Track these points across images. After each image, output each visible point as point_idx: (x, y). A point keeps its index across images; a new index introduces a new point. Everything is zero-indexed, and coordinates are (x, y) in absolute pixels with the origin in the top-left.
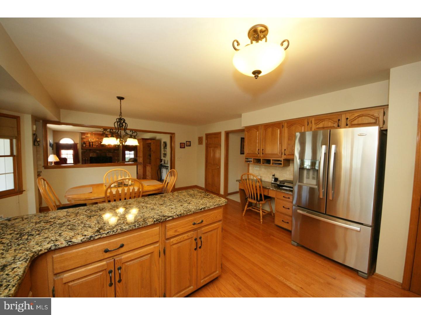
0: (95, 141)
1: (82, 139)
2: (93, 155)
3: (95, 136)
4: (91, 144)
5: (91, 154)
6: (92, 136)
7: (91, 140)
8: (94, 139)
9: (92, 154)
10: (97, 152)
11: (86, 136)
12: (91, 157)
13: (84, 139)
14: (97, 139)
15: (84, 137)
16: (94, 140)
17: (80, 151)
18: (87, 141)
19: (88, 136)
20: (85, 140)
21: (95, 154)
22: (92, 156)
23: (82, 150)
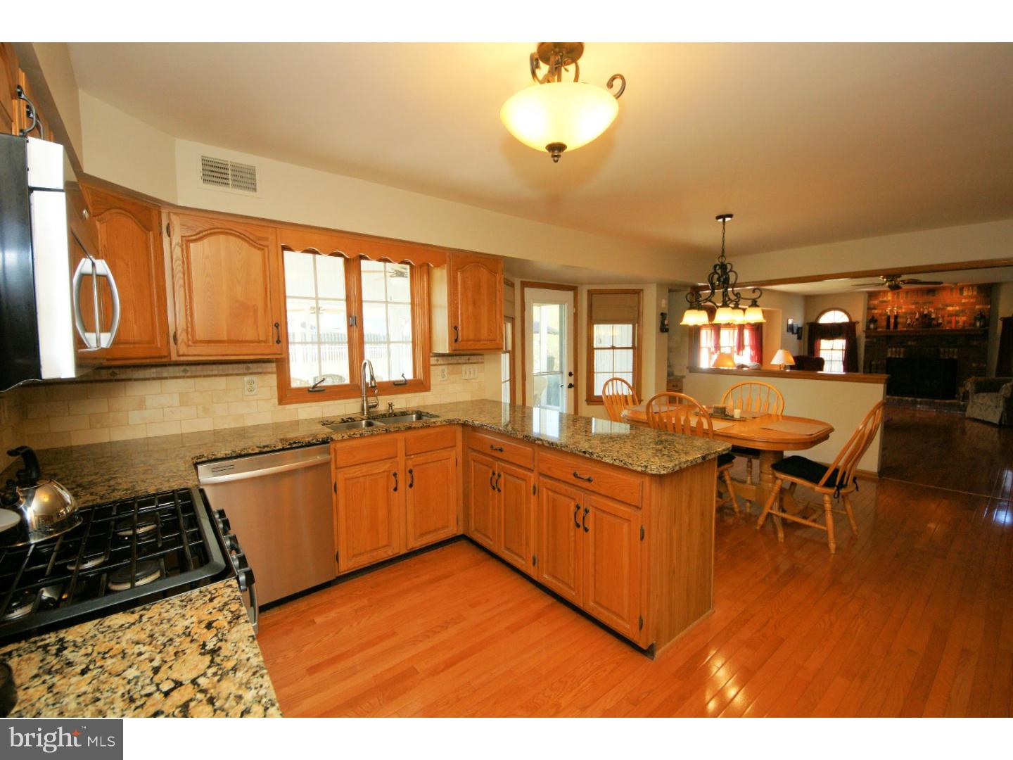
0: (905, 313)
1: (870, 309)
2: (896, 352)
3: (907, 298)
4: (892, 320)
5: (889, 350)
6: (898, 298)
7: (891, 311)
8: (904, 307)
9: (894, 349)
10: (910, 343)
11: (881, 299)
12: (890, 358)
13: (875, 309)
14: (913, 307)
15: (874, 305)
16: (903, 310)
17: (862, 342)
18: (881, 315)
19: (885, 299)
20: (876, 311)
21: (902, 350)
22: (893, 356)
23: (868, 340)
